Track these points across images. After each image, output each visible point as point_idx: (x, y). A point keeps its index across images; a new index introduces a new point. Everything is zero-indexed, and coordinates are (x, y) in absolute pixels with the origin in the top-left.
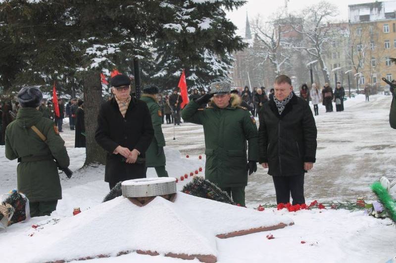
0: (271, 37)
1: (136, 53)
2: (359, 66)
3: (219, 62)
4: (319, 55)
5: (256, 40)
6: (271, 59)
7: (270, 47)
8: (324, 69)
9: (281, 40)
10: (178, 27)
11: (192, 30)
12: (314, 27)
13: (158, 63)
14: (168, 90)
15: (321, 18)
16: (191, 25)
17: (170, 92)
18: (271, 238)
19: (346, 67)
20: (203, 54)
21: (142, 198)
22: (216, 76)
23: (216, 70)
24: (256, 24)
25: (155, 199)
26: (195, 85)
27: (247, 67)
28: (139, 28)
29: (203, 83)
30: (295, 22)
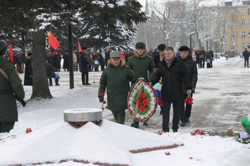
0: (163, 14)
1: (71, 20)
2: (223, 37)
3: (127, 30)
4: (196, 28)
5: (152, 15)
6: (163, 29)
7: (162, 21)
8: (199, 38)
9: (170, 16)
10: (102, 4)
11: (111, 6)
12: (193, 9)
13: (83, 29)
14: (90, 48)
15: (198, 3)
16: (111, 2)
17: (91, 49)
18: (168, 154)
19: (214, 38)
20: (116, 24)
21: (78, 122)
22: (124, 40)
23: (124, 36)
24: (153, 4)
25: (87, 124)
26: (109, 45)
27: (145, 34)
28: (74, 3)
29: (115, 44)
30: (180, 4)
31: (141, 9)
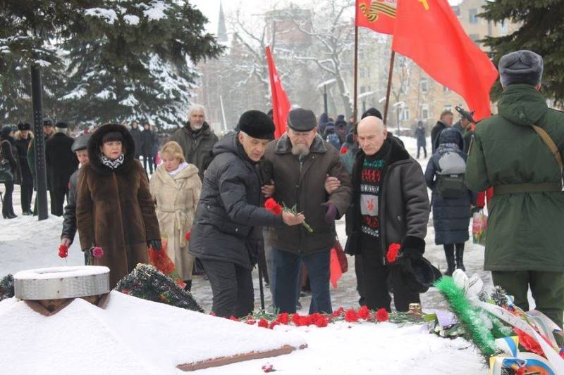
0: (261, 39)
1: (36, 56)
2: (401, 91)
3: (174, 77)
4: (338, 71)
5: (234, 43)
6: (259, 74)
7: (257, 55)
8: (345, 95)
9: (276, 44)
10: (110, 15)
11: (133, 20)
12: (329, 26)
13: (71, 75)
14: (88, 122)
15: (342, 11)
16: (132, 11)
17: (90, 125)
18: (270, 370)
19: (380, 92)
20: (148, 64)
21: (50, 301)
22: (169, 101)
23: (168, 91)
24: (235, 16)
25: (73, 303)
26: (133, 114)
27: (219, 87)
28: (43, 14)
29: (147, 111)
30: (299, 15)
31: (205, 25)
